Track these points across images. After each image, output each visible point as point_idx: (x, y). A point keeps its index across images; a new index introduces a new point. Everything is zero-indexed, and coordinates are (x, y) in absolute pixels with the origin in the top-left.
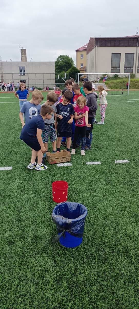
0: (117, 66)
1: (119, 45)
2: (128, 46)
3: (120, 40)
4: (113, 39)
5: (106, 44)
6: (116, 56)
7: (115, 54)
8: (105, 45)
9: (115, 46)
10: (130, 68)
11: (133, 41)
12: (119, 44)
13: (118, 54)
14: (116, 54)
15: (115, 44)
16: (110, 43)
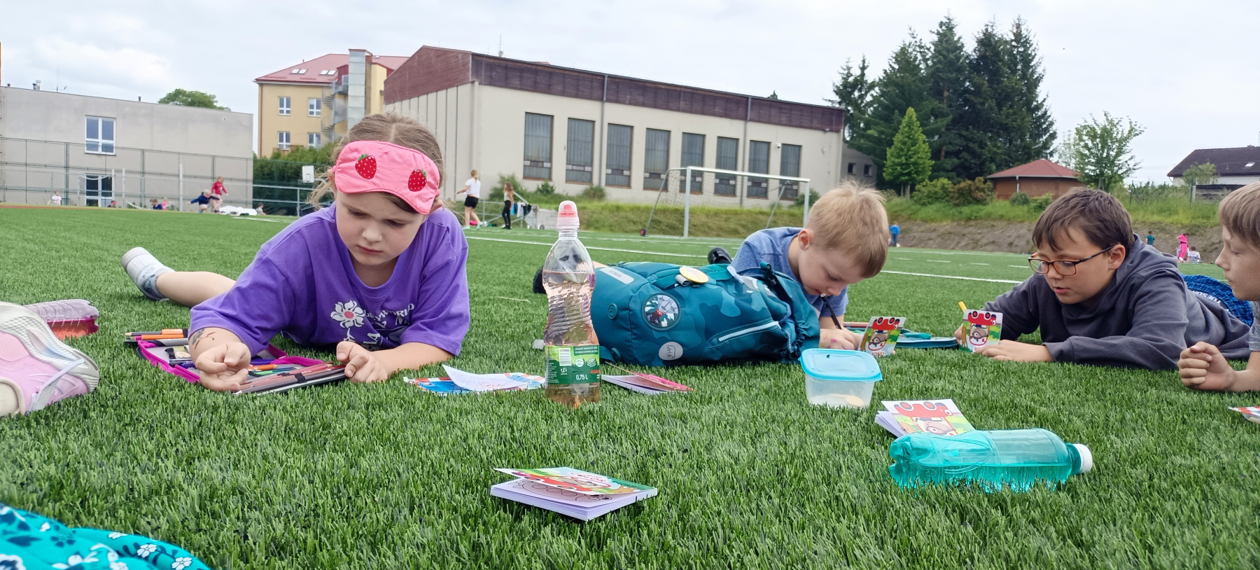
0: (543, 155)
1: (548, 90)
2: (577, 96)
3: (551, 73)
4: (529, 66)
5: (507, 78)
6: (538, 123)
7: (535, 117)
8: (505, 84)
9: (535, 88)
10: (582, 168)
11: (592, 82)
12: (550, 85)
13: (545, 118)
14: (538, 117)
15: (536, 83)
16: (521, 77)
